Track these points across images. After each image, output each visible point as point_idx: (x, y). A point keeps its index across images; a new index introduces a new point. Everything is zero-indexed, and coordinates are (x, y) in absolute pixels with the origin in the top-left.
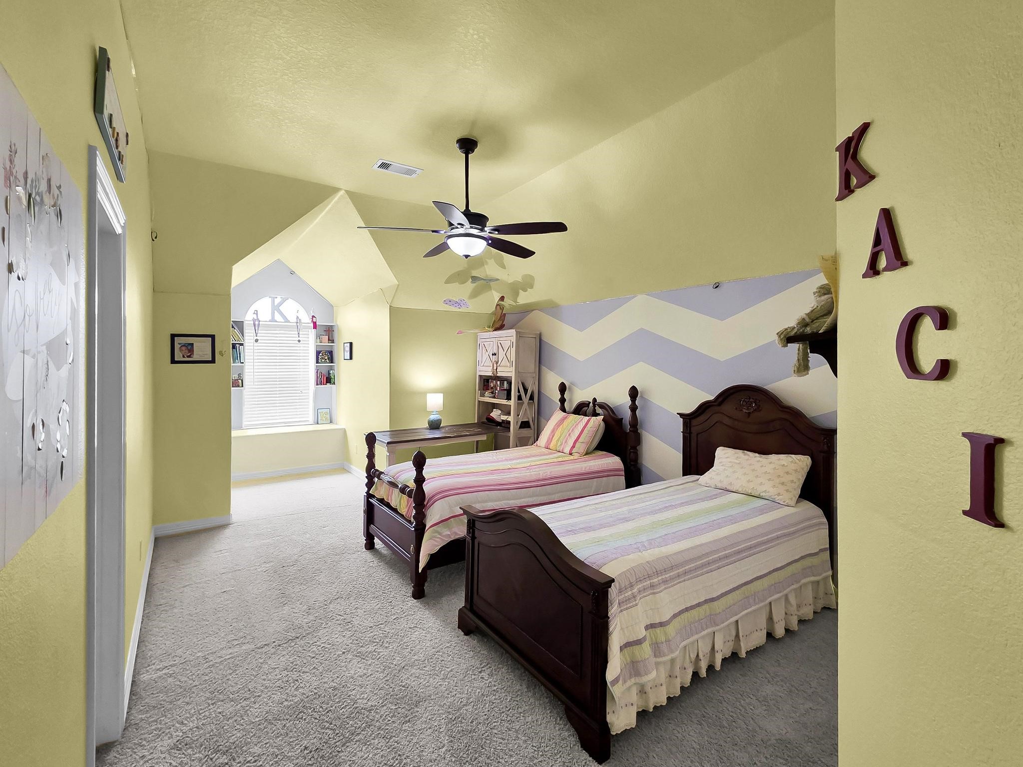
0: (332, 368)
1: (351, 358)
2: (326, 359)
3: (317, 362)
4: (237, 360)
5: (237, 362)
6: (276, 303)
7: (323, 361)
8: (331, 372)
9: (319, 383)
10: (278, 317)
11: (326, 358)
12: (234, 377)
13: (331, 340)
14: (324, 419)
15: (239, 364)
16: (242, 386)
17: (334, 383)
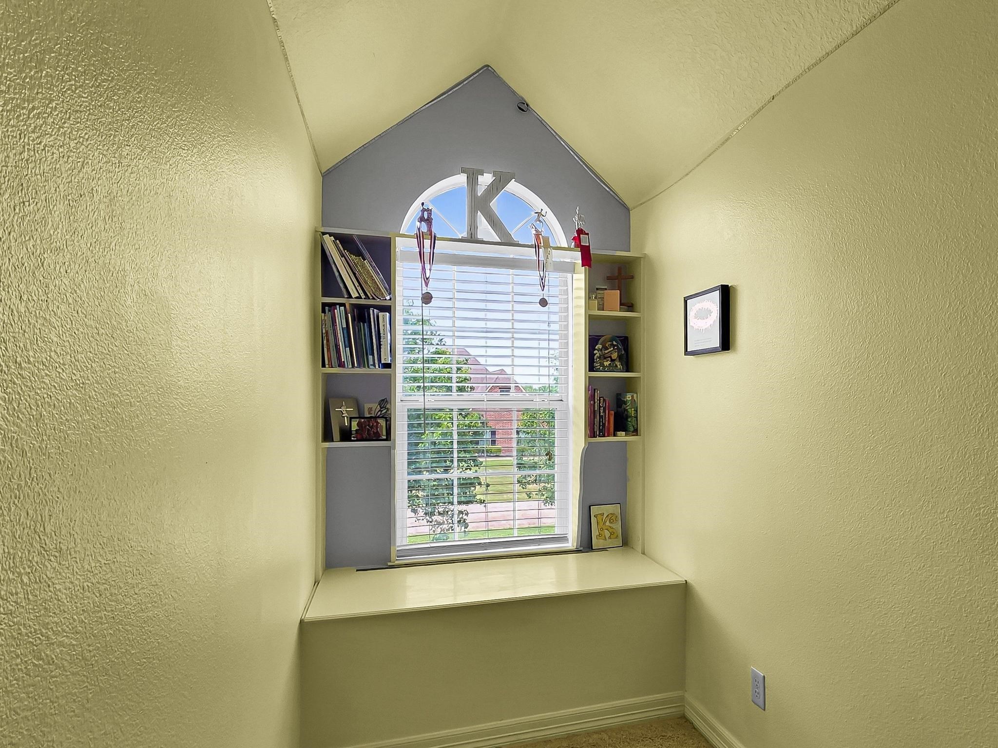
0: (628, 385)
1: (726, 343)
2: (612, 360)
3: (592, 368)
4: (370, 357)
5: (371, 362)
6: (480, 191)
7: (606, 363)
8: (629, 397)
9: (596, 429)
10: (485, 230)
11: (615, 356)
12: (370, 409)
13: (628, 304)
14: (607, 534)
15: (378, 370)
16: (388, 438)
17: (636, 432)
